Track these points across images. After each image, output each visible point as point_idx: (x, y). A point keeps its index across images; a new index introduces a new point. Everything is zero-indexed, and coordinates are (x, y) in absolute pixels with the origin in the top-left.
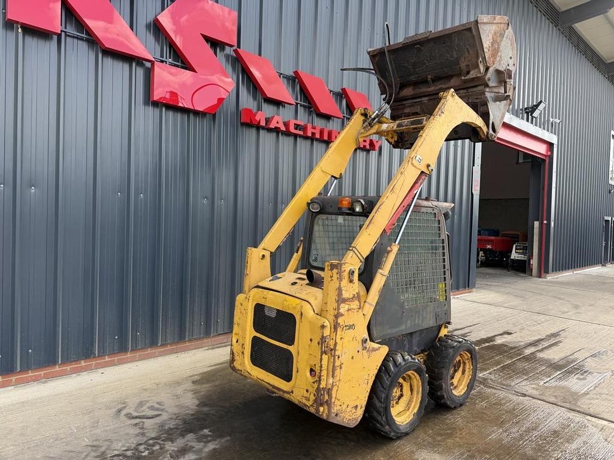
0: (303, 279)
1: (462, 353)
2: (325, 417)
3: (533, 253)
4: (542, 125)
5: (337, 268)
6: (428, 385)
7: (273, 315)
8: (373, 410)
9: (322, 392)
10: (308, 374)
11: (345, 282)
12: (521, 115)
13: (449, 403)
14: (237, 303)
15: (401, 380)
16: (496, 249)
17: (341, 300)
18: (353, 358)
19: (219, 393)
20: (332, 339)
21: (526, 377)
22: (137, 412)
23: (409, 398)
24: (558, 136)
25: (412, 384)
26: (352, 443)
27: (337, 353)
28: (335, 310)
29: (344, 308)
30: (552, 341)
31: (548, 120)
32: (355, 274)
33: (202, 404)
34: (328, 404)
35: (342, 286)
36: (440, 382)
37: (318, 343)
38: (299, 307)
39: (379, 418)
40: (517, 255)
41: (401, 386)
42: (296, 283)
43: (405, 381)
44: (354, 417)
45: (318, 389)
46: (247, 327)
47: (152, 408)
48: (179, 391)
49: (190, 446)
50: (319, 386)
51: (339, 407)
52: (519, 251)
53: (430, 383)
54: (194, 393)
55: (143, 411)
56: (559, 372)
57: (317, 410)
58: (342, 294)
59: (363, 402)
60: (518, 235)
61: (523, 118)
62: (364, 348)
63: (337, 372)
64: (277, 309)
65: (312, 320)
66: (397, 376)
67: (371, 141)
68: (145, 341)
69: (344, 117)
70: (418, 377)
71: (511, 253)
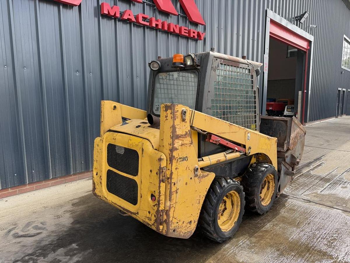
0: (146, 123)
1: (268, 175)
2: (164, 233)
3: (297, 111)
4: (305, 29)
5: (171, 109)
6: (245, 200)
7: (122, 152)
8: (204, 222)
9: (161, 213)
10: (150, 199)
11: (178, 121)
12: (293, 22)
13: (259, 212)
14: (95, 145)
15: (225, 198)
16: (275, 110)
17: (175, 136)
18: (186, 184)
19: (91, 212)
20: (169, 169)
21: (307, 188)
22: (23, 232)
23: (231, 210)
24: (314, 36)
25: (233, 200)
26: (188, 249)
27: (173, 181)
28: (170, 145)
29: (178, 143)
30: (318, 163)
31: (309, 26)
32: (186, 114)
33: (76, 222)
34: (167, 222)
35: (175, 125)
36: (253, 197)
37: (157, 173)
38: (140, 144)
39: (209, 229)
40: (287, 112)
41: (225, 202)
42: (139, 126)
43: (227, 198)
44: (189, 230)
45: (158, 211)
46: (103, 163)
47: (36, 228)
48: (61, 212)
49: (58, 260)
50: (158, 209)
51: (176, 225)
52: (289, 110)
53: (246, 199)
54: (72, 213)
55: (28, 230)
56: (328, 184)
57: (158, 228)
58: (176, 132)
59: (196, 217)
60: (287, 101)
61: (294, 24)
62: (196, 176)
63: (174, 196)
64: (125, 148)
65: (151, 154)
66: (222, 196)
67: (198, 33)
68: (39, 176)
69: (179, 14)
70: (237, 195)
71: (284, 111)
